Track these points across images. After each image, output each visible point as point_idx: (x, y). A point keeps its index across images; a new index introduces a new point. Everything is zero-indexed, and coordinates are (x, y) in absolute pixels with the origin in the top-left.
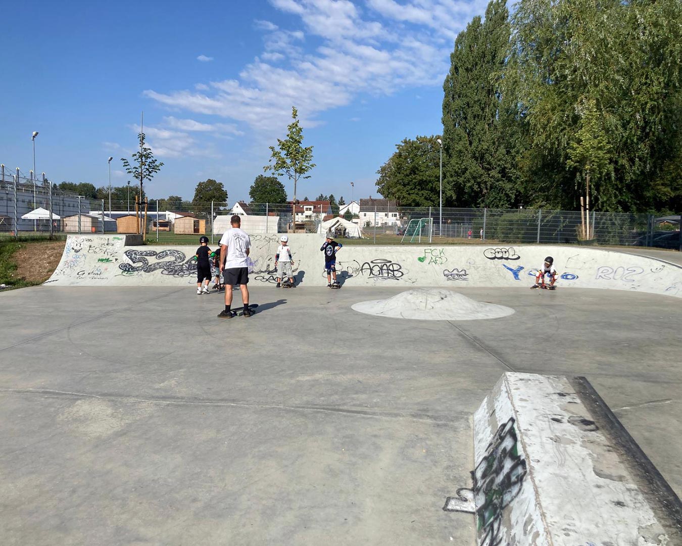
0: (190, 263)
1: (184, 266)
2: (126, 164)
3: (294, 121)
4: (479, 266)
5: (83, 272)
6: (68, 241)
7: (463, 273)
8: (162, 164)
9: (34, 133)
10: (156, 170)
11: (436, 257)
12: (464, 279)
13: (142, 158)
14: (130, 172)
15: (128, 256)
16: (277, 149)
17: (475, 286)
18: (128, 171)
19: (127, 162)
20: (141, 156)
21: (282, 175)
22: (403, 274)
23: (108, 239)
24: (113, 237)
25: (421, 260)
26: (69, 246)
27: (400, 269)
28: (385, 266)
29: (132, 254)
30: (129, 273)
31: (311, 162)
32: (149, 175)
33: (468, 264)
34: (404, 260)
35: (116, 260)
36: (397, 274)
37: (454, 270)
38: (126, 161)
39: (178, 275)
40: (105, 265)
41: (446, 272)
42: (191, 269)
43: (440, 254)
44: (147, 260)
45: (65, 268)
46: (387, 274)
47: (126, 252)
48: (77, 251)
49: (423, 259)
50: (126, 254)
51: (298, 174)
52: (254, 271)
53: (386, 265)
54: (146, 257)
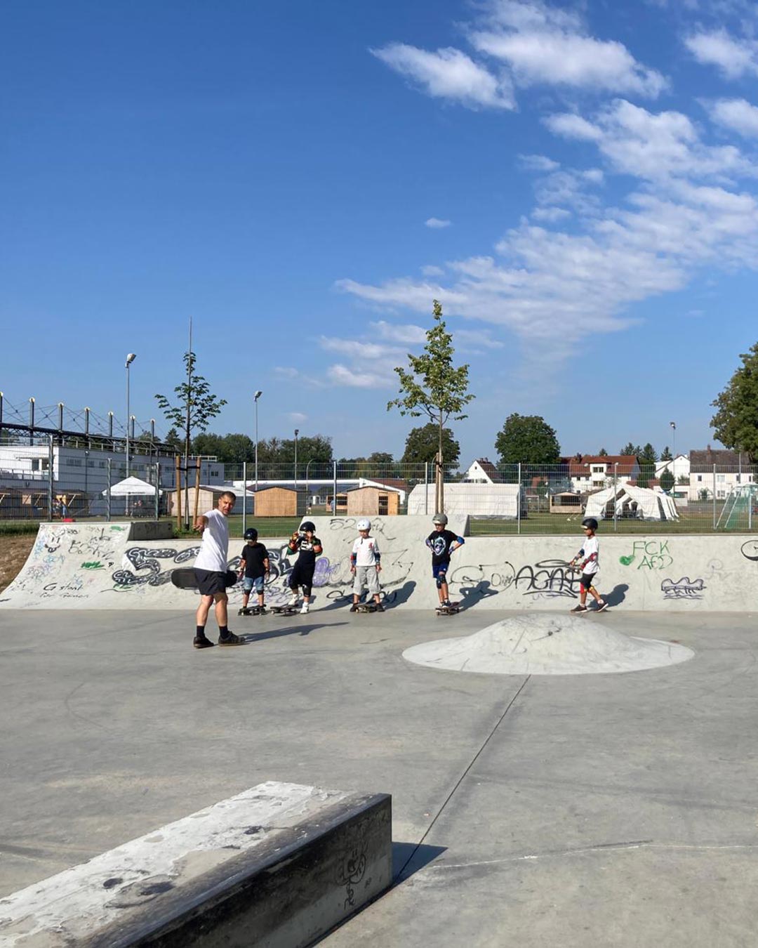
2: (163, 404)
3: (437, 324)
4: (728, 572)
5: (54, 585)
6: (41, 533)
7: (698, 585)
8: (223, 402)
9: (129, 356)
10: (214, 413)
11: (653, 555)
12: (697, 597)
13: (189, 394)
14: (170, 417)
15: (129, 557)
16: (409, 371)
17: (714, 609)
18: (167, 415)
19: (165, 401)
20: (189, 390)
21: (418, 415)
23: (103, 530)
24: (111, 526)
25: (625, 561)
26: (40, 542)
28: (559, 572)
29: (137, 555)
30: (126, 586)
31: (466, 393)
32: (202, 421)
33: (710, 569)
35: (111, 564)
37: (681, 580)
38: (163, 399)
40: (91, 573)
41: (667, 584)
43: (661, 550)
44: (158, 565)
45: (27, 578)
46: (559, 588)
47: (128, 552)
48: (51, 551)
49: (628, 559)
50: (128, 555)
51: (445, 413)
52: (331, 582)
53: (562, 571)
54: (158, 559)
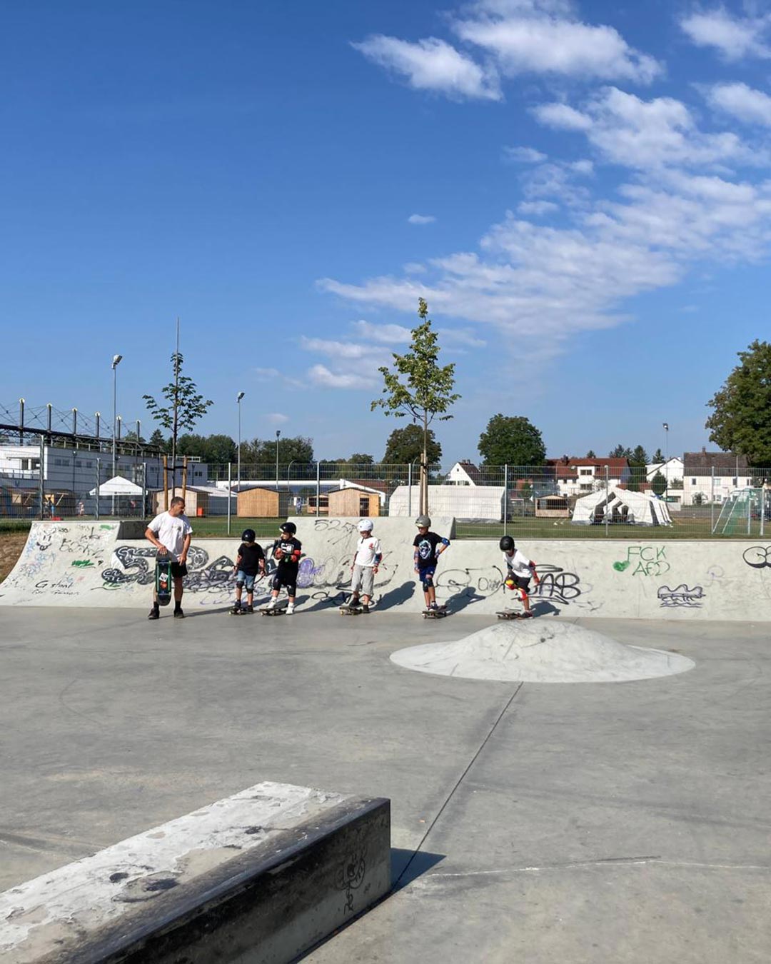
0: (215, 568)
1: (203, 575)
2: (151, 404)
3: (422, 322)
4: (730, 579)
5: (45, 583)
6: (33, 531)
7: (697, 592)
8: (210, 403)
9: (116, 357)
10: (200, 413)
11: (649, 561)
12: (696, 606)
13: (176, 395)
14: (158, 417)
15: (118, 556)
16: (394, 371)
17: (714, 618)
18: (155, 415)
19: (153, 402)
20: (176, 390)
21: (403, 415)
22: (579, 593)
23: (93, 528)
24: (100, 524)
25: (619, 567)
26: (32, 540)
27: (576, 583)
28: (549, 577)
29: (126, 553)
30: (115, 584)
31: (451, 393)
32: (189, 421)
33: (710, 576)
34: (587, 568)
35: (100, 562)
36: (569, 592)
37: (679, 587)
38: (151, 399)
39: (190, 588)
40: (80, 571)
41: (664, 591)
42: (213, 580)
43: (658, 555)
44: (147, 563)
45: (20, 575)
46: (549, 593)
47: (117, 550)
48: (43, 548)
49: (623, 565)
50: (117, 554)
51: (430, 414)
52: (316, 583)
53: (552, 576)
54: (146, 558)
